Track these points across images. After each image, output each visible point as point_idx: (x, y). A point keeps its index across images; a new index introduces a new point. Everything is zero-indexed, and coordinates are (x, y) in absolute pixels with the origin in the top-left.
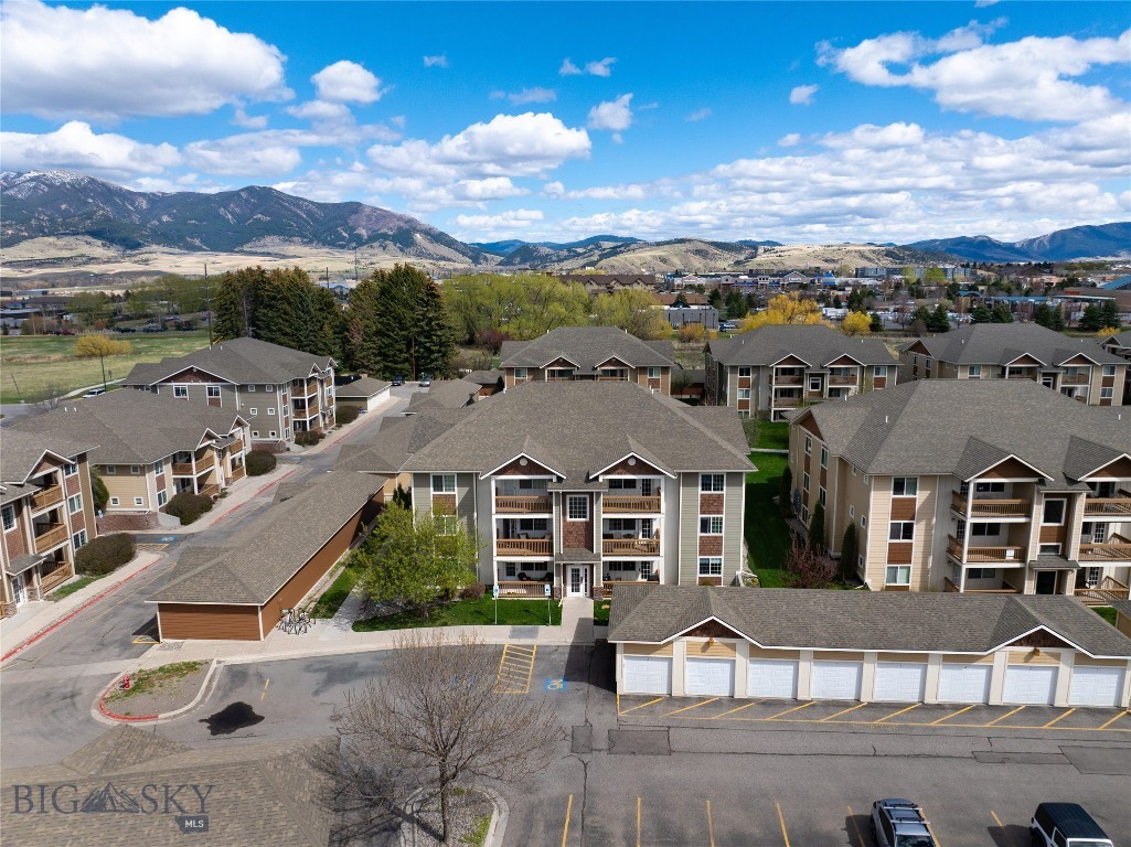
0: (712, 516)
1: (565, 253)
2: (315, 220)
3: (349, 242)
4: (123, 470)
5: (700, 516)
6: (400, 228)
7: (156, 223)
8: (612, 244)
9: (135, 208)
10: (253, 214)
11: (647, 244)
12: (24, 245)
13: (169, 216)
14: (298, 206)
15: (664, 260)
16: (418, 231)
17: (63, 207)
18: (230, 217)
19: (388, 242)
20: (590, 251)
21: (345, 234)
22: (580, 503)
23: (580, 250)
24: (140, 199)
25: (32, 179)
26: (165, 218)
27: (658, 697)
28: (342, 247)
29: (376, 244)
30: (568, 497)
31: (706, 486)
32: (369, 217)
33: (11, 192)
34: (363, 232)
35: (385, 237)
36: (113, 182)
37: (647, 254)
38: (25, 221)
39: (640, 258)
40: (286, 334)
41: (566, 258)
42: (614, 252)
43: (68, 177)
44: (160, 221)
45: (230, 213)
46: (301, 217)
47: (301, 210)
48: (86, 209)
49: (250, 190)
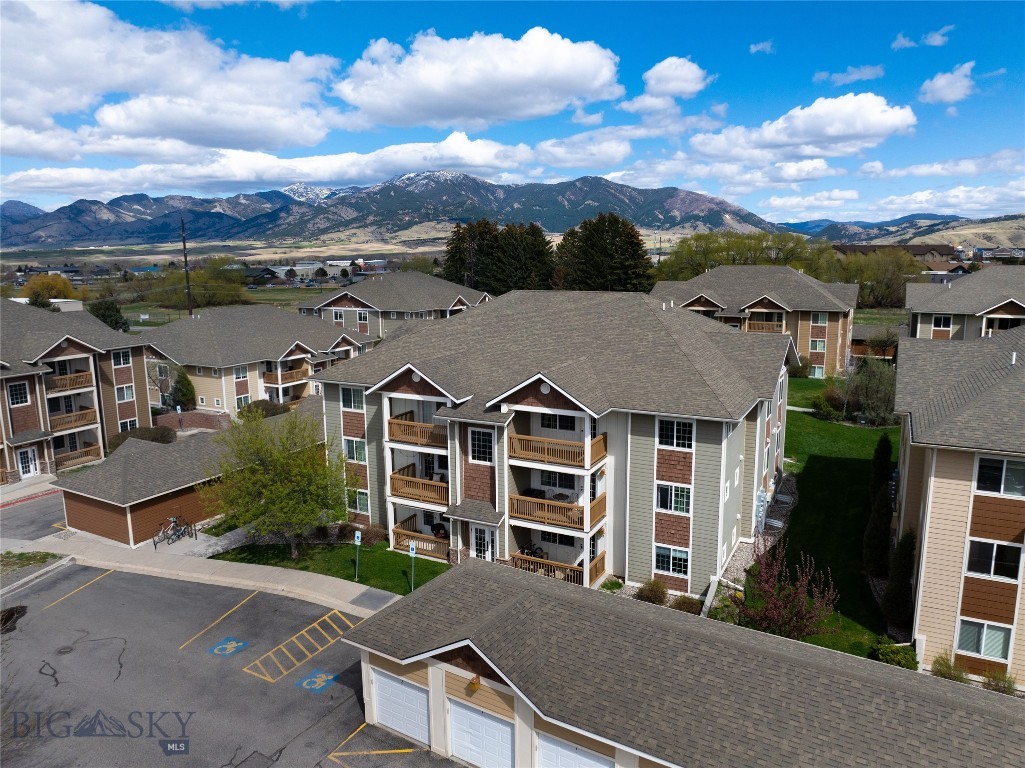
0: (674, 485)
1: (875, 231)
2: (637, 204)
3: (663, 223)
4: (207, 371)
5: (657, 482)
6: (710, 210)
7: (508, 209)
8: (928, 222)
9: (495, 198)
10: (585, 199)
11: (969, 222)
12: (415, 228)
13: (519, 204)
14: (621, 192)
15: (988, 238)
16: (727, 212)
17: (444, 198)
18: (566, 203)
19: (699, 223)
20: (904, 229)
21: (661, 216)
22: (484, 440)
23: (892, 229)
24: (499, 191)
25: (425, 178)
26: (516, 206)
27: (411, 745)
28: (659, 227)
29: (687, 225)
30: (470, 430)
31: (665, 439)
32: (683, 200)
33: (411, 188)
34: (676, 213)
35: (697, 218)
36: (479, 177)
37: (968, 232)
38: (417, 210)
39: (959, 236)
40: (498, 280)
41: (876, 237)
42: (931, 230)
43: (448, 175)
44: (512, 207)
45: (567, 200)
46: (624, 202)
47: (625, 195)
48: (459, 200)
49: (584, 180)
